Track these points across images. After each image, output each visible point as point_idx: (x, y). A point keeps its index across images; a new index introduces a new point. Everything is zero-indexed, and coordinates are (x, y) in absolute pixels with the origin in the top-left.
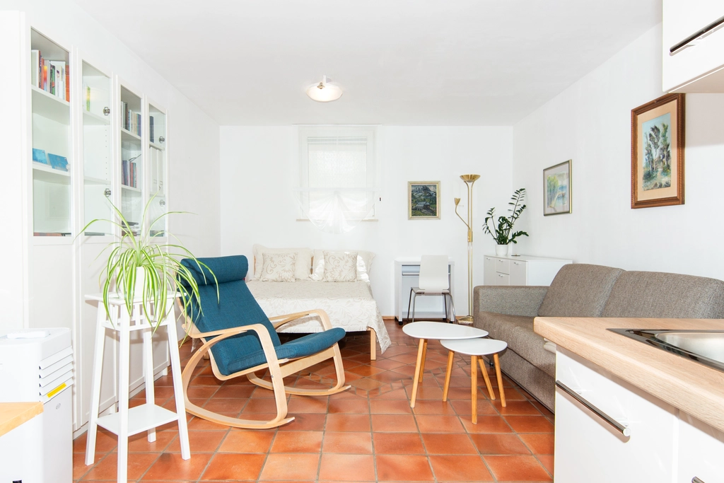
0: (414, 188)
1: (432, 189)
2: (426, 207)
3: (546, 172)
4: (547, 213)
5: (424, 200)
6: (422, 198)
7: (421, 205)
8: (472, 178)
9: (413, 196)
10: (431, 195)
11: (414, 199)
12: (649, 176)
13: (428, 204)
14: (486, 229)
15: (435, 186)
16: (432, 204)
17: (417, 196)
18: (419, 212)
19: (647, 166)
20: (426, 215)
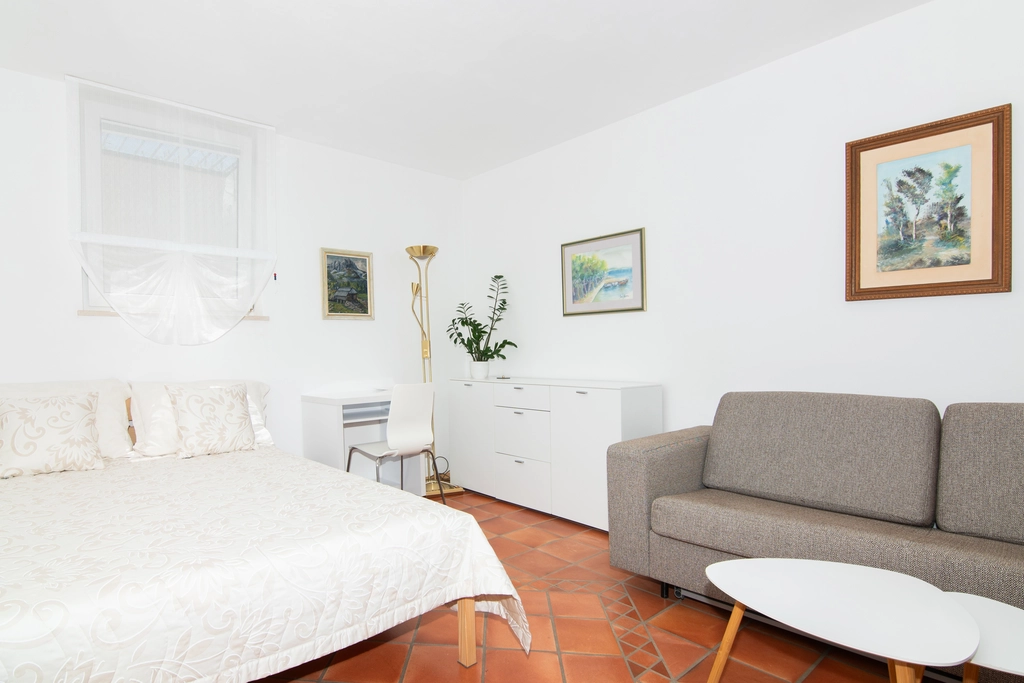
0: (331, 262)
1: (359, 265)
2: (351, 297)
3: (567, 249)
4: (568, 311)
5: (348, 285)
6: (345, 280)
7: (343, 293)
8: (427, 252)
9: (330, 276)
10: (358, 277)
11: (333, 283)
12: (894, 249)
13: (354, 292)
14: (455, 336)
15: (364, 261)
16: (360, 292)
17: (336, 277)
18: (340, 306)
19: (889, 232)
20: (352, 311)
